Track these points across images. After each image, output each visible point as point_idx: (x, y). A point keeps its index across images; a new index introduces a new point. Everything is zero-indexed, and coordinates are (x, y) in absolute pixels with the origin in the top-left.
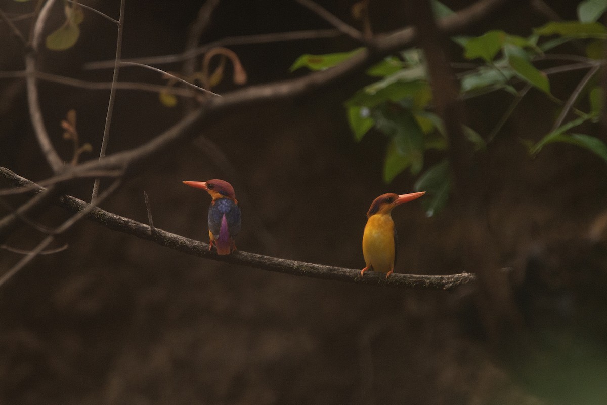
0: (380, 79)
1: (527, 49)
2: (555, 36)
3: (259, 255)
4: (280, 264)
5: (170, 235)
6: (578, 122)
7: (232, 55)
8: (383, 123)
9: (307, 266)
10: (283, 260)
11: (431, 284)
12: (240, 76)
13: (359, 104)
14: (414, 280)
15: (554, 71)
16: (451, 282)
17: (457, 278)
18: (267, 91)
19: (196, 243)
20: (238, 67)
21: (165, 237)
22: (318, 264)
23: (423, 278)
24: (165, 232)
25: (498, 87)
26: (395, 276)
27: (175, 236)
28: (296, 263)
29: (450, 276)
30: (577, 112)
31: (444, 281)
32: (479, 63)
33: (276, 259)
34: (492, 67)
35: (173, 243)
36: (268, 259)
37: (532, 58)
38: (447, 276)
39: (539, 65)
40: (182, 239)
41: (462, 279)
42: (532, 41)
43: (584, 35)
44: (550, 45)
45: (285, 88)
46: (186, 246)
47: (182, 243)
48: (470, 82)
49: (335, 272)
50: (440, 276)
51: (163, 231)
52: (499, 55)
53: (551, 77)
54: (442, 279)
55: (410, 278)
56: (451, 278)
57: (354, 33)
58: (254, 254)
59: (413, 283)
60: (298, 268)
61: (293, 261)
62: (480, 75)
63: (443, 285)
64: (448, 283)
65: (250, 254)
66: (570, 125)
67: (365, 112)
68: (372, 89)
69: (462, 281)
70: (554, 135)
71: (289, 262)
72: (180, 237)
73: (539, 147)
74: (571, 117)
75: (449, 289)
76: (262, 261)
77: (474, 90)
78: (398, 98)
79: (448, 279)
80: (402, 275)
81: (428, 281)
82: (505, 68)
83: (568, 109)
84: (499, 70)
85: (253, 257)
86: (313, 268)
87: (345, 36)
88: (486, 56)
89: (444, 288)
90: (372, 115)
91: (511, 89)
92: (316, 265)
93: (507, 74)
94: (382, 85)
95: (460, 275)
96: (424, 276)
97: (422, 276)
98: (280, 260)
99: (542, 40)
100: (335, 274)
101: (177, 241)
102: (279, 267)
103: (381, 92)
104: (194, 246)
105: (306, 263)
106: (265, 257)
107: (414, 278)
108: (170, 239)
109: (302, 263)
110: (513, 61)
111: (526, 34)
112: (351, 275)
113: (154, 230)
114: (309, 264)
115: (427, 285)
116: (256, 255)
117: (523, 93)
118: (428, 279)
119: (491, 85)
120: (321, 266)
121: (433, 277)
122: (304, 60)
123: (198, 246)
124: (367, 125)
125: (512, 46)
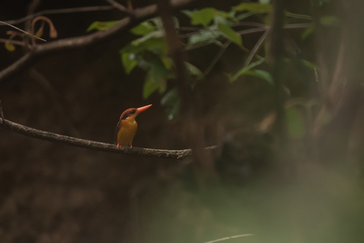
0: (140, 36)
1: (229, 19)
2: (245, 12)
3: (67, 137)
4: (80, 142)
5: (14, 124)
6: (258, 63)
7: (49, 21)
8: (143, 63)
9: (96, 144)
10: (82, 140)
11: (170, 155)
12: (53, 34)
13: (129, 52)
14: (160, 153)
15: (245, 32)
16: (182, 154)
17: (185, 152)
18: (69, 42)
19: (30, 129)
20: (52, 28)
21: (11, 125)
22: (102, 142)
23: (165, 151)
24: (11, 122)
25: (211, 42)
26: (149, 150)
27: (17, 125)
28: (89, 142)
29: (181, 151)
30: (259, 57)
31: (177, 154)
32: (199, 28)
33: (77, 139)
34: (208, 30)
35: (16, 129)
36: (73, 139)
37: (232, 24)
38: (179, 151)
39: (236, 29)
40: (21, 126)
41: (188, 152)
42: (232, 15)
43: (262, 11)
44: (242, 17)
45: (80, 41)
46: (24, 131)
47: (21, 129)
48: (195, 39)
49: (113, 148)
50: (175, 151)
51: (10, 122)
52: (212, 23)
53: (243, 36)
54: (177, 152)
55: (157, 152)
56: (182, 152)
57: (122, 8)
58: (65, 136)
59: (159, 155)
60: (91, 145)
61: (88, 141)
62: (201, 34)
63: (177, 156)
64: (180, 155)
65: (62, 136)
66: (254, 65)
67: (132, 56)
68: (136, 43)
69: (188, 154)
70: (244, 70)
71: (85, 141)
72: (20, 125)
73: (235, 77)
74: (254, 60)
75: (181, 159)
76: (69, 140)
77: (197, 43)
78: (152, 48)
79: (180, 152)
80: (153, 150)
81: (168, 154)
82: (216, 30)
83: (253, 55)
84: (212, 32)
85: (63, 138)
86: (99, 145)
87: (116, 9)
88: (204, 23)
89: (178, 158)
90: (136, 58)
91: (219, 43)
92: (102, 143)
93: (217, 34)
94: (142, 40)
95: (187, 150)
96: (166, 151)
97: (164, 150)
98: (80, 140)
99: (238, 14)
100: (113, 149)
101: (18, 128)
102: (79, 144)
103: (141, 45)
104: (28, 131)
105: (96, 142)
106: (71, 138)
107: (160, 151)
108: (14, 126)
109: (93, 142)
110: (220, 26)
111: (228, 10)
112: (122, 149)
113: (4, 121)
114: (97, 142)
115: (167, 156)
116: (66, 136)
117: (226, 45)
118: (168, 152)
119: (207, 41)
120: (104, 144)
121: (171, 151)
122: (95, 25)
123: (31, 131)
124: (133, 64)
125: (220, 17)
